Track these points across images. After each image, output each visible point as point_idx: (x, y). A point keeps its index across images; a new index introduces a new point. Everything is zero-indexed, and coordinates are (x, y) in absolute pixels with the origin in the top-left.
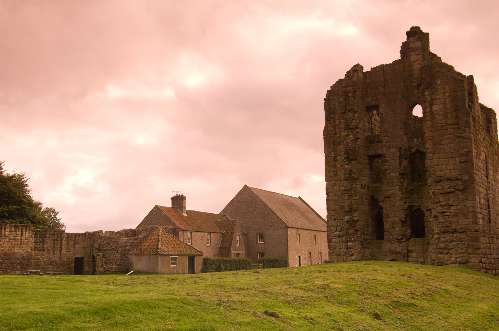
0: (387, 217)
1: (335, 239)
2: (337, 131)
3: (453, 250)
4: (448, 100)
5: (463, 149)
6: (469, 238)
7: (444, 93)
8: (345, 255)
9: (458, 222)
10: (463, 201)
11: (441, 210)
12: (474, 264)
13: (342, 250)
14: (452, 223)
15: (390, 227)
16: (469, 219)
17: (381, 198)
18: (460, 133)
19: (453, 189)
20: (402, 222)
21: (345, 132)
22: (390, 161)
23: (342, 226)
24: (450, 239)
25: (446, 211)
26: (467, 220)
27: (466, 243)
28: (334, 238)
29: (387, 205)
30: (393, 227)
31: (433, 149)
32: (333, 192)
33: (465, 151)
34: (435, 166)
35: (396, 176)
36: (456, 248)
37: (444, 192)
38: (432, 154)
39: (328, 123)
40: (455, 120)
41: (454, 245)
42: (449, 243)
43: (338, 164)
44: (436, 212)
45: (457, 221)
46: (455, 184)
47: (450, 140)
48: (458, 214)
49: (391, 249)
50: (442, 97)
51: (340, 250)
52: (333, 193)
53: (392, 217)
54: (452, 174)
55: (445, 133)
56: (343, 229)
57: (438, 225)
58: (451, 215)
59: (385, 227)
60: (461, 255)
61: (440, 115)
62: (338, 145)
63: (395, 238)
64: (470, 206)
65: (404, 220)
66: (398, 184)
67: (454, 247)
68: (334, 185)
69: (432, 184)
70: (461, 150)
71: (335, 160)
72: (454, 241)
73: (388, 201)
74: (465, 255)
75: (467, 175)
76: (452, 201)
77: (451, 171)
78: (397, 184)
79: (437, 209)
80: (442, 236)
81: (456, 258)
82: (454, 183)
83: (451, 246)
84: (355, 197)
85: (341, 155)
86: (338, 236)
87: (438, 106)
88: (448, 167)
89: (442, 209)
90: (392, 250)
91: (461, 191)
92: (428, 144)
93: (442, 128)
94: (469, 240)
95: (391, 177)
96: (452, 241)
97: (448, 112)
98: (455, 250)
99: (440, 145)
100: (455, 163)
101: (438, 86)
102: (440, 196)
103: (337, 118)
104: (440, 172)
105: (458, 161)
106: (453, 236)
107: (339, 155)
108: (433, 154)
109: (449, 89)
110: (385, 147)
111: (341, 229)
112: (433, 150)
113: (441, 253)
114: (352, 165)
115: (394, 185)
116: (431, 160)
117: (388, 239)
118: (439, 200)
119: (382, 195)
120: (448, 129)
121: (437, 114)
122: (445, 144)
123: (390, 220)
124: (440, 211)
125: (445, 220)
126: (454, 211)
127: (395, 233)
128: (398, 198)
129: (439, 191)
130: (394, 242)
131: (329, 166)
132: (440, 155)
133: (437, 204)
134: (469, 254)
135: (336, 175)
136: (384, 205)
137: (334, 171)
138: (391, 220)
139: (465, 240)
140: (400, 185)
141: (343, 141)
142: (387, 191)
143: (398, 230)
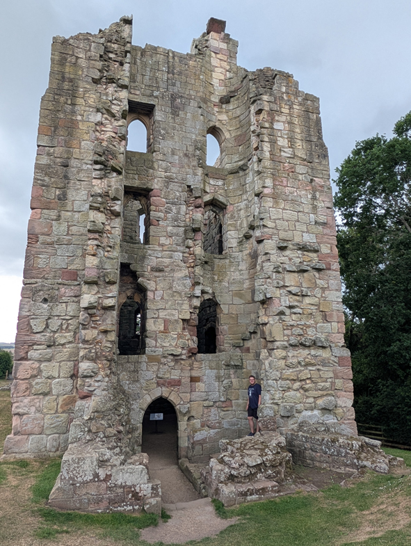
0: (155, 308)
1: (38, 352)
3: (308, 381)
4: (297, 120)
5: (320, 203)
6: (336, 359)
7: (291, 108)
8: (63, 395)
9: (316, 328)
10: (321, 290)
11: (290, 302)
12: (345, 409)
13: (57, 380)
14: (308, 329)
15: (159, 328)
16: (333, 323)
17: (144, 270)
18: (315, 176)
19: (306, 265)
20: (185, 321)
22: (169, 205)
24: (305, 359)
25: (297, 304)
26: (330, 324)
28: (35, 349)
29: (156, 285)
30: (165, 329)
33: (323, 206)
35: (177, 233)
36: (315, 378)
37: (295, 269)
38: (272, 199)
40: (308, 155)
41: (312, 372)
42: (303, 369)
44: (282, 305)
45: (315, 325)
46: (309, 259)
47: (300, 183)
48: (315, 312)
50: (289, 113)
51: (49, 381)
52: (47, 237)
53: (165, 309)
54: (304, 240)
55: (293, 170)
56: (64, 327)
57: (284, 330)
58: (305, 313)
59: (148, 328)
60: (325, 393)
61: (284, 139)
62: (76, 136)
63: (167, 352)
64: (333, 300)
65: (188, 316)
67: (313, 376)
68: (53, 220)
70: (316, 203)
71: (65, 165)
72: (313, 365)
73: (158, 277)
75: (327, 246)
76: (305, 288)
77: (302, 235)
78: (179, 248)
79: (282, 299)
80: (291, 352)
81: (314, 398)
82: (308, 256)
83: (307, 374)
84: (110, 251)
85: (82, 158)
86: (49, 344)
87: (281, 124)
88: (297, 227)
90: (161, 376)
91: (319, 270)
93: (288, 161)
94: (335, 362)
95: (167, 234)
96: (309, 364)
97: (296, 138)
98: (314, 383)
99: (285, 186)
100: (309, 222)
101: (283, 94)
102: (286, 276)
103: (80, 83)
104: (286, 233)
105: (314, 221)
106: (310, 354)
110: (160, 179)
111: (62, 325)
112: (273, 191)
113: (289, 389)
115: (174, 249)
116: (271, 209)
117: (154, 355)
118: (284, 282)
119: (148, 265)
120: (297, 164)
121: (279, 135)
122: (293, 187)
123: (160, 314)
124: (288, 305)
125: (295, 322)
126: (309, 307)
127: (169, 342)
128: (178, 275)
129: (286, 266)
132: (285, 204)
133: (281, 291)
134: (336, 389)
136: (150, 285)
137: (57, 189)
139: (329, 362)
140: (185, 251)
142: (159, 258)
143: (176, 336)
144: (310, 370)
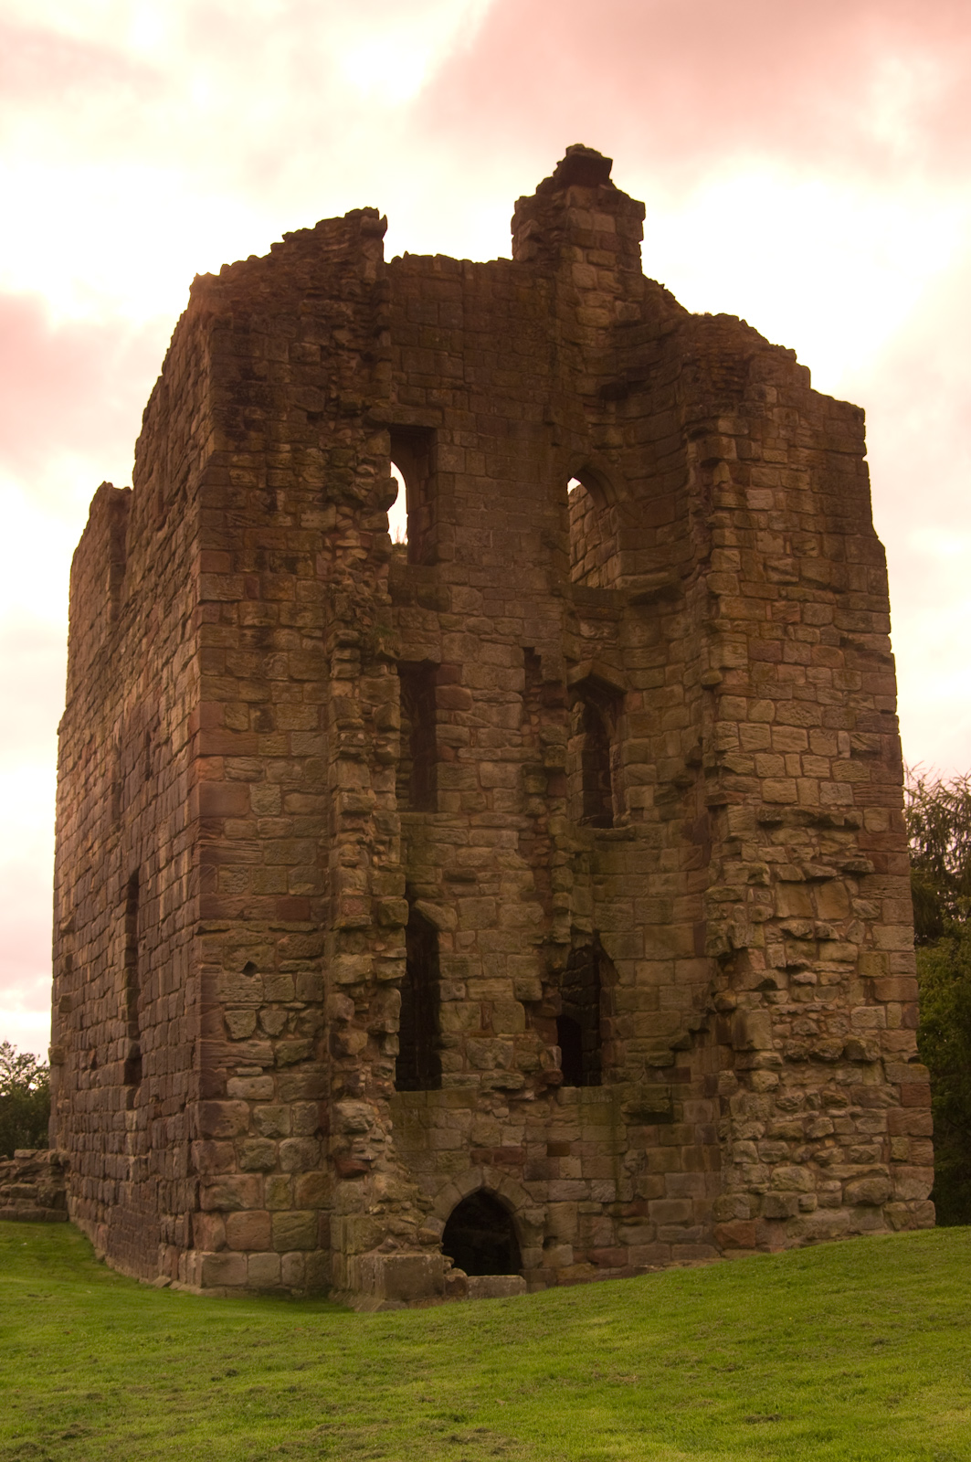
0: (458, 976)
1: (247, 1081)
2: (281, 496)
3: (829, 1143)
4: (806, 477)
5: (865, 700)
6: (894, 1091)
7: (792, 446)
8: (304, 1172)
9: (849, 1017)
10: (863, 924)
11: (788, 957)
12: (912, 1205)
13: (287, 1141)
14: (830, 1021)
15: (470, 1025)
16: (889, 1006)
17: (430, 878)
18: (852, 628)
19: (828, 864)
20: (529, 1004)
21: (324, 509)
22: (480, 704)
23: (291, 1009)
24: (821, 1091)
25: (805, 961)
26: (882, 1007)
27: (883, 1113)
28: (241, 1076)
29: (459, 916)
30: (484, 1027)
31: (750, 677)
32: (242, 817)
33: (873, 707)
34: (758, 755)
35: (503, 780)
36: (844, 1134)
37: (800, 875)
38: (744, 699)
39: (231, 448)
40: (834, 571)
41: (837, 1120)
42: (816, 1113)
43: (278, 667)
44: (768, 966)
45: (846, 1012)
46: (836, 848)
47: (815, 649)
48: (847, 979)
49: (475, 1139)
50: (786, 460)
51: (273, 1142)
52: (241, 822)
53: (481, 977)
54: (823, 801)
55: (797, 618)
56: (292, 1026)
57: (774, 1023)
58: (824, 981)
59: (444, 1025)
60: (866, 1168)
61: (775, 534)
62: (283, 570)
63: (491, 1083)
64: (892, 948)
65: (537, 993)
66: (515, 818)
67: (839, 1131)
68: (248, 780)
69: (748, 835)
70: (855, 700)
71: (263, 643)
72: (839, 1104)
73: (462, 896)
74: (878, 1166)
75: (879, 813)
76: (825, 921)
77: (819, 786)
78: (510, 819)
79: (770, 951)
80: (789, 1075)
81: (843, 1180)
82: (833, 840)
83: (825, 1126)
84: (384, 853)
85: (300, 623)
86: (266, 1063)
87: (769, 491)
88: (807, 767)
89: (789, 951)
90: (480, 1141)
91: (857, 875)
92: (730, 648)
93: (784, 593)
94: (892, 1097)
95: (479, 781)
96: (830, 1102)
97: (807, 527)
98: (841, 1146)
99: (778, 663)
100: (835, 752)
101: (770, 409)
102: (780, 895)
103: (283, 430)
104: (778, 786)
105: (848, 749)
106: (832, 1079)
107: (284, 620)
108: (747, 697)
109: (809, 433)
110: (458, 635)
111: (288, 1022)
112: (747, 680)
113: (785, 1159)
114: (371, 685)
115: (497, 822)
116: (741, 725)
117: (462, 1088)
118: (776, 909)
119: (436, 865)
120: (806, 601)
121: (763, 527)
122: (796, 664)
123: (472, 990)
124: (782, 962)
125: (800, 1005)
126: (832, 966)
127: (495, 1058)
128: (511, 888)
129: (778, 869)
130: (488, 1102)
131: (229, 672)
132: (776, 709)
133: (768, 931)
134: (893, 1160)
135: (266, 725)
136: (445, 917)
137: (252, 704)
138: (476, 990)
139: (878, 1098)
140: (524, 825)
141: (313, 558)
142: (461, 846)
143: (511, 1043)
144: (833, 1117)
